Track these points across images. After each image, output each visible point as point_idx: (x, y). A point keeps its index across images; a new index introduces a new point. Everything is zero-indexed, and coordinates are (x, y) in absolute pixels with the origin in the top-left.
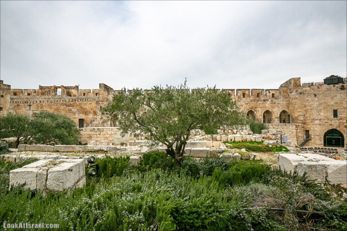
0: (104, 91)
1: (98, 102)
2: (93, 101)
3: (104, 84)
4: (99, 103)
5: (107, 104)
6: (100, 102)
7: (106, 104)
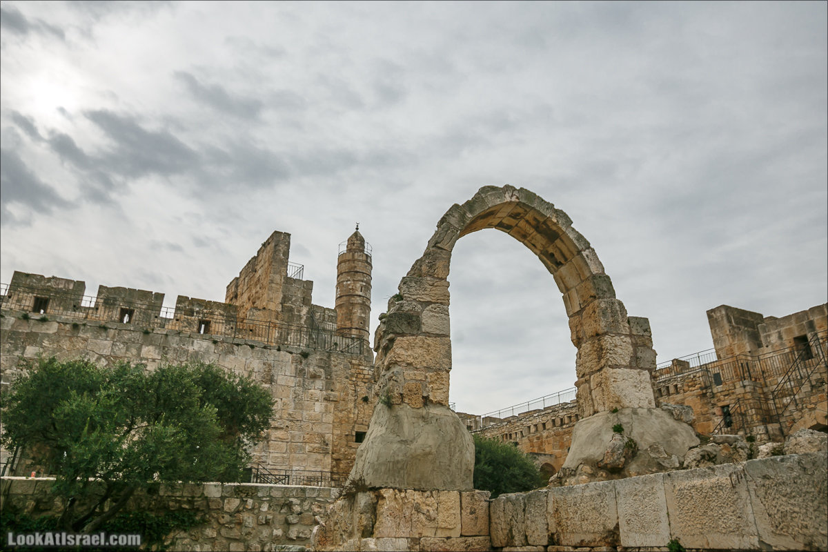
0: (733, 336)
1: (706, 388)
2: (686, 388)
3: (727, 308)
4: (713, 395)
5: (748, 389)
6: (715, 391)
7: (742, 390)
